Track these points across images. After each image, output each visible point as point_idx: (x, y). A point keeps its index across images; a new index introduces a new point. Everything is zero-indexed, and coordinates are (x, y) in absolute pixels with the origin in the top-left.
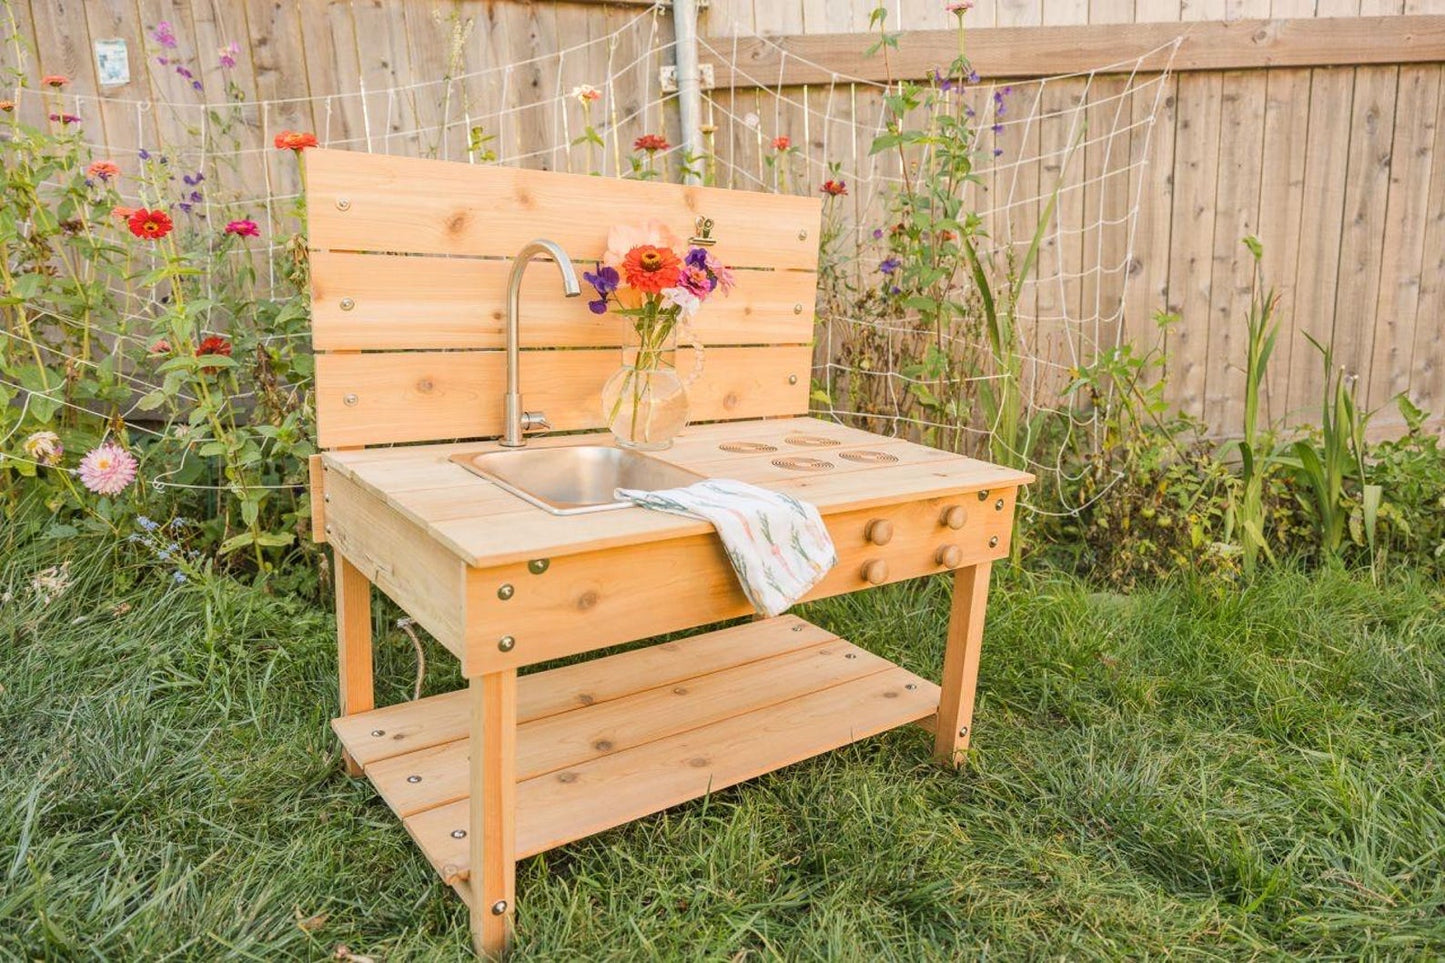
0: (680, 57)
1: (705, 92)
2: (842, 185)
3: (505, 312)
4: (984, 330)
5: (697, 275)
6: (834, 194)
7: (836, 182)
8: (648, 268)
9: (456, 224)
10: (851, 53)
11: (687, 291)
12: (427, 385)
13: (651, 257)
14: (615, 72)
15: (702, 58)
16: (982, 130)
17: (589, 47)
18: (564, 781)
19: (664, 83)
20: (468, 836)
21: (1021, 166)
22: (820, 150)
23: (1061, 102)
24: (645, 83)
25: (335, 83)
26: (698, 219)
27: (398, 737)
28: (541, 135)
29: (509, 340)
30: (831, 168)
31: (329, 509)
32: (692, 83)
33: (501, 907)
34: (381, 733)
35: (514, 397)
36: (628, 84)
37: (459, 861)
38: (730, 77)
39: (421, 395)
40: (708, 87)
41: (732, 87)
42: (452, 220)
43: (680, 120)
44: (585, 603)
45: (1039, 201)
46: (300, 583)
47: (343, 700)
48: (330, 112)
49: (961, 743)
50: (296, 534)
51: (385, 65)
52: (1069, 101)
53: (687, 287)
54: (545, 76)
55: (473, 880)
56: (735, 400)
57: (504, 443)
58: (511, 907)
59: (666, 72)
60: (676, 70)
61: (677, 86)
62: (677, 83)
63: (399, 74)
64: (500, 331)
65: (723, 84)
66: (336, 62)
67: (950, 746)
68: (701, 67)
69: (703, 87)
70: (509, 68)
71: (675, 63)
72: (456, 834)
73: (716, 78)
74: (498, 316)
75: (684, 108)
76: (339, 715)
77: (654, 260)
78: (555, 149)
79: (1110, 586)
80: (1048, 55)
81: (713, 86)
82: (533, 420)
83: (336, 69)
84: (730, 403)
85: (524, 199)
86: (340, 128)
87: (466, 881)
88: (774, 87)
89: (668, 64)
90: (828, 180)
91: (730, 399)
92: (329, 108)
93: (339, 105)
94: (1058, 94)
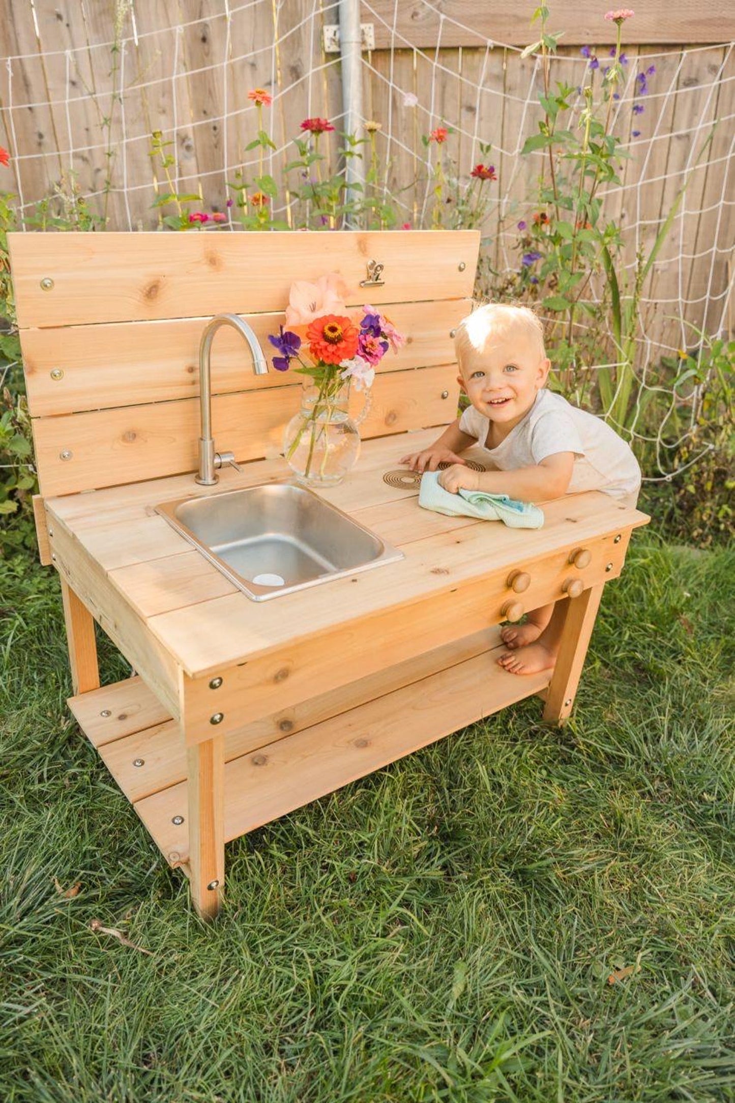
0: (343, 17)
1: (365, 53)
2: (492, 170)
3: (197, 366)
4: (608, 313)
5: (372, 344)
6: (483, 179)
7: (486, 166)
8: (332, 341)
9: (152, 291)
10: (506, 15)
11: (362, 360)
12: (131, 436)
13: (333, 329)
14: (282, 33)
15: (364, 17)
16: (623, 104)
17: (255, 6)
18: (256, 764)
19: (327, 43)
20: (186, 822)
21: (655, 141)
22: (470, 114)
23: (698, 70)
24: (309, 42)
25: (12, 35)
26: (370, 262)
27: (122, 717)
28: (210, 92)
29: (202, 391)
30: (482, 149)
31: (52, 541)
32: (354, 45)
33: (214, 885)
34: (109, 713)
35: (208, 442)
36: (293, 43)
37: (180, 848)
38: (390, 38)
39: (126, 444)
40: (369, 48)
41: (392, 47)
42: (148, 288)
43: (341, 80)
44: (280, 678)
45: (665, 180)
46: (25, 537)
47: (75, 684)
48: (11, 74)
49: (565, 712)
50: (18, 501)
51: (59, 17)
52: (706, 69)
53: (362, 356)
54: (213, 33)
55: (191, 863)
56: (395, 418)
57: (201, 482)
58: (222, 883)
59: (329, 31)
60: (339, 29)
61: (339, 46)
62: (339, 44)
63: (74, 28)
64: (193, 383)
65: (384, 46)
66: (12, 14)
67: (557, 712)
68: (363, 26)
69: (364, 48)
70: (179, 29)
71: (338, 22)
72: (176, 821)
73: (377, 38)
74: (191, 370)
75: (345, 71)
76: (72, 695)
77: (336, 334)
78: (226, 116)
79: (691, 542)
80: (692, 23)
81: (373, 47)
82: (224, 460)
83: (13, 21)
84: (390, 420)
85: (213, 261)
86: (21, 82)
87: (187, 863)
88: (429, 50)
89: (330, 23)
90: (479, 164)
91: (392, 416)
92: (10, 70)
93: (19, 66)
94: (696, 61)
